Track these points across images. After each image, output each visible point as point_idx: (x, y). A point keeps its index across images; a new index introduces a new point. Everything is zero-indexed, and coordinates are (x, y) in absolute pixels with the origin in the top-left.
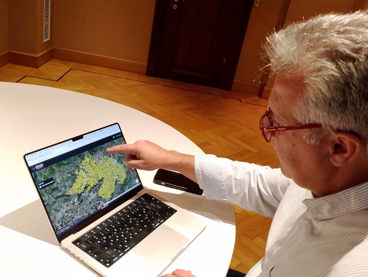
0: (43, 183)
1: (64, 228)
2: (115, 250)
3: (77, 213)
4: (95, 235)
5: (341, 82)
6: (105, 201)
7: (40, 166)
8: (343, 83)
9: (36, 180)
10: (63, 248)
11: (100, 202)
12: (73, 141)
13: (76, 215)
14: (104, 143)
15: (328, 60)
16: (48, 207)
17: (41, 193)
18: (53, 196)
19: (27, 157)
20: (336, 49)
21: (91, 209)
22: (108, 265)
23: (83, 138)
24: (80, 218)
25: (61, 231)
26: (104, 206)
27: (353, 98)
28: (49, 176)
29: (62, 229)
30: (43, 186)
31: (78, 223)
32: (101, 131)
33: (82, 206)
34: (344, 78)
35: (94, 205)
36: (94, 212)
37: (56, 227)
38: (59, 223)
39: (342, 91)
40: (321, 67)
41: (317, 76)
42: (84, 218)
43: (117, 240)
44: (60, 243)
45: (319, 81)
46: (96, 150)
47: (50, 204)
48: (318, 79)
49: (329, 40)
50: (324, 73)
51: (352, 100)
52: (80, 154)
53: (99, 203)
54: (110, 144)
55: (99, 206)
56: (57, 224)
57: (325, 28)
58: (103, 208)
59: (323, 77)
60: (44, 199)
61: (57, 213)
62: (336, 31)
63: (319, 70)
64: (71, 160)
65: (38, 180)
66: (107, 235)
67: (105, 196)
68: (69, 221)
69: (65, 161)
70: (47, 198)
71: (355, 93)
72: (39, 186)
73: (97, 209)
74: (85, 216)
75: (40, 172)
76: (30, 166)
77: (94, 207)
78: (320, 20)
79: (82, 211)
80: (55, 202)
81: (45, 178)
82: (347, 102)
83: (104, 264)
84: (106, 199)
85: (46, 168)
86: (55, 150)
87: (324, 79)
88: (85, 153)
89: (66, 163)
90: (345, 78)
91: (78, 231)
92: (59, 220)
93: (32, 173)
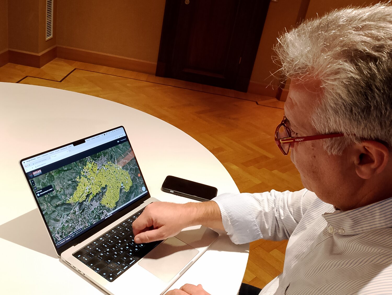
0: (41, 190)
1: (64, 239)
2: (119, 263)
3: (78, 223)
4: (97, 247)
5: (362, 85)
6: (109, 210)
7: (37, 172)
8: (364, 86)
9: (33, 187)
10: (63, 261)
11: (103, 211)
12: (74, 145)
13: (77, 225)
14: (108, 148)
15: (346, 61)
16: (46, 216)
17: (39, 201)
18: (52, 205)
19: (24, 163)
20: (355, 48)
21: (94, 219)
22: (111, 279)
23: (85, 142)
24: (81, 228)
25: (60, 242)
26: (108, 216)
27: (377, 102)
28: (48, 183)
29: (62, 240)
30: (41, 194)
31: (79, 233)
32: (105, 135)
33: (83, 215)
34: (365, 80)
35: (97, 215)
36: (96, 222)
37: (55, 238)
38: (58, 233)
39: (364, 96)
40: (339, 69)
41: (335, 80)
42: (86, 229)
43: (122, 252)
44: (60, 255)
45: (337, 85)
46: (99, 156)
47: (48, 214)
48: (335, 83)
49: (346, 38)
50: (343, 75)
51: (376, 105)
52: (82, 159)
53: (103, 213)
54: (115, 149)
55: (103, 216)
56: (57, 235)
57: (343, 25)
58: (107, 218)
59: (341, 80)
60: (42, 207)
61: (57, 223)
62: (354, 27)
63: (337, 72)
64: (72, 166)
65: (36, 187)
66: (110, 247)
67: (109, 204)
68: (70, 232)
69: (65, 167)
70: (46, 207)
71: (379, 96)
72: (37, 194)
73: (100, 218)
74: (87, 227)
75: (38, 179)
76: (26, 172)
77: (97, 217)
78: (337, 15)
79: (84, 221)
80: (54, 211)
81: (44, 185)
82: (371, 107)
83: (107, 278)
84: (110, 208)
85: (44, 174)
86: (55, 155)
87: (342, 82)
88: (87, 159)
89: (66, 169)
90: (367, 81)
91: (80, 243)
92: (59, 231)
93: (30, 180)
